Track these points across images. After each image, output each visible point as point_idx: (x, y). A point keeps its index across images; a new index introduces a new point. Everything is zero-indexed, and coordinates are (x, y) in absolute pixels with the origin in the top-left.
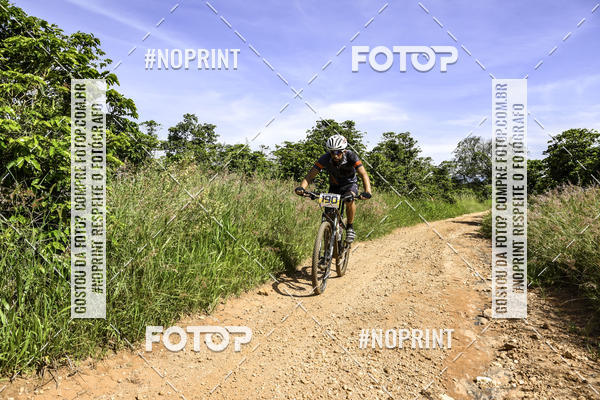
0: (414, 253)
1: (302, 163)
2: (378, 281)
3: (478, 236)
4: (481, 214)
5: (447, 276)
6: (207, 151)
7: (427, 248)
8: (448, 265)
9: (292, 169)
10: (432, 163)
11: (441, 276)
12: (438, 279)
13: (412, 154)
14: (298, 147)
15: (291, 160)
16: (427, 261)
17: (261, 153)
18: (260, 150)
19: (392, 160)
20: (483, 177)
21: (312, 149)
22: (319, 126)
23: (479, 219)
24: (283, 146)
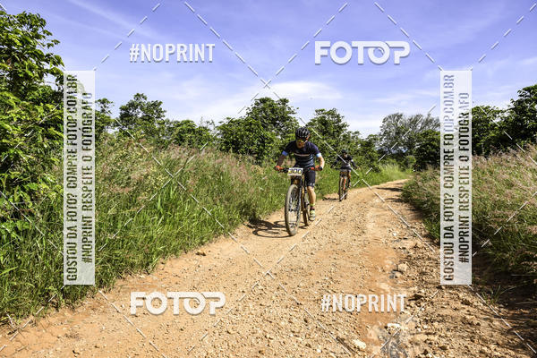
0: (341, 216)
1: (242, 137)
2: (306, 241)
3: (399, 201)
4: (402, 181)
5: (369, 236)
6: (157, 126)
7: (353, 212)
8: (370, 226)
9: (233, 142)
10: (360, 137)
11: (364, 236)
12: (360, 238)
13: (340, 128)
14: (238, 122)
15: (232, 134)
16: (352, 223)
17: (205, 128)
18: (205, 125)
19: (324, 134)
20: (405, 148)
21: (251, 124)
22: (257, 104)
23: (400, 186)
24: (226, 122)
